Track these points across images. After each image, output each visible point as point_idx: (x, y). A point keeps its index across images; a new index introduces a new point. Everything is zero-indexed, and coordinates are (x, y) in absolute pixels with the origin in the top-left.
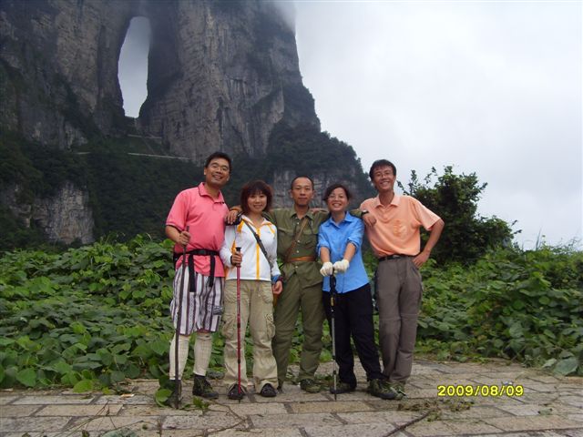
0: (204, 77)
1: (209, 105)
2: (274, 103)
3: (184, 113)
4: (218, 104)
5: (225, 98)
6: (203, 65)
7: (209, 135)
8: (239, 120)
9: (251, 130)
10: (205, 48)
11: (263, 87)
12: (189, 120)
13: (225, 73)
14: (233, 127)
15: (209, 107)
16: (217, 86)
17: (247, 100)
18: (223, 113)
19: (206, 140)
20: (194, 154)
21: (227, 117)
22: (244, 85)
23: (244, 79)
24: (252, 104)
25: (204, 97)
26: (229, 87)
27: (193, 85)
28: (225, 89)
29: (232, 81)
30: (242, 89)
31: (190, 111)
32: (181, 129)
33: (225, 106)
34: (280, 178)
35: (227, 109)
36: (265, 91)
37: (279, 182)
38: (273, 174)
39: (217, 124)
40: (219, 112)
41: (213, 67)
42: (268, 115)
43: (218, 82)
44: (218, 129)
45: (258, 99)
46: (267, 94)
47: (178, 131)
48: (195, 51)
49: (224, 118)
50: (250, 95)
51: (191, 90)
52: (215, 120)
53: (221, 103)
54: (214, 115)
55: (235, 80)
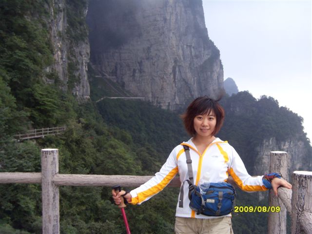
0: (164, 42)
1: (166, 62)
2: (215, 64)
3: (140, 63)
4: (173, 61)
5: (180, 59)
6: (163, 33)
7: (165, 83)
8: (189, 75)
9: (199, 83)
10: (165, 20)
11: (206, 52)
12: (146, 70)
13: (180, 40)
14: (184, 80)
15: (166, 64)
16: (174, 49)
17: (195, 60)
18: (177, 69)
19: (162, 87)
20: (150, 95)
21: (180, 72)
22: (192, 49)
23: (193, 45)
24: (199, 64)
25: (162, 55)
26: (183, 50)
27: (151, 45)
28: (181, 52)
29: (185, 46)
30: (191, 52)
31: (146, 64)
32: (137, 75)
33: (178, 64)
34: (267, 143)
35: (179, 66)
36: (208, 55)
37: (267, 146)
38: (263, 140)
39: (172, 76)
40: (174, 68)
41: (171, 35)
42: (211, 73)
43: (175, 46)
44: (173, 80)
45: (204, 60)
46: (209, 56)
47: (134, 75)
48: (155, 20)
49: (177, 73)
50: (197, 57)
51: (149, 48)
52: (170, 74)
53: (176, 61)
54: (170, 70)
55: (187, 46)
